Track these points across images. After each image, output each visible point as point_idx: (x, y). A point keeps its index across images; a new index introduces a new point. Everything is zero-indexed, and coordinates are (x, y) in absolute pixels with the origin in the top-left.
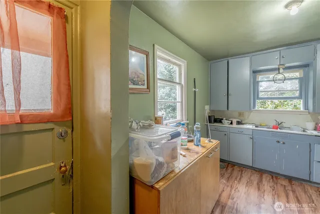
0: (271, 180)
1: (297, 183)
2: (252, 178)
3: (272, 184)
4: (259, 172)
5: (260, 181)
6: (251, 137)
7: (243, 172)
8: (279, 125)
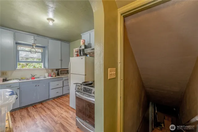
0: (34, 108)
1: (45, 103)
2: (22, 114)
3: (35, 110)
4: (24, 108)
5: (28, 112)
6: (19, 87)
7: (14, 115)
8: (33, 77)
